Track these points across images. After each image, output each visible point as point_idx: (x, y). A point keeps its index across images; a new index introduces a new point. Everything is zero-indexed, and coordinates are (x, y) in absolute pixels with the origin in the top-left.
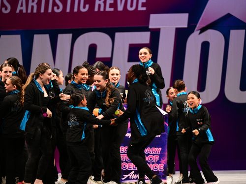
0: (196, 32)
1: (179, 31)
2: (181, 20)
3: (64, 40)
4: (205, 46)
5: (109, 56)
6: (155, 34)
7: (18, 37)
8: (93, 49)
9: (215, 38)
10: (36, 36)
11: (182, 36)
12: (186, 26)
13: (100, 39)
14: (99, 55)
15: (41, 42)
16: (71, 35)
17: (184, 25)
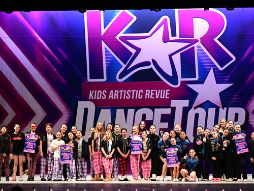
0: (193, 109)
1: (184, 108)
2: (186, 103)
3: (131, 112)
4: (197, 115)
5: (152, 119)
6: (173, 109)
7: (110, 110)
8: (144, 116)
9: (201, 111)
10: (117, 110)
11: (186, 111)
12: (188, 106)
13: (148, 111)
14: (147, 119)
15: (120, 112)
16: (134, 109)
17: (187, 105)
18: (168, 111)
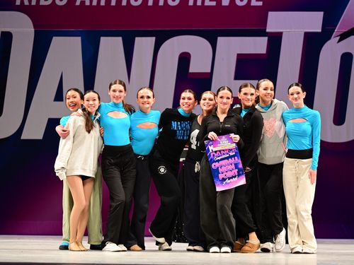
0: (334, 40)
5: (209, 70)
12: (320, 30)
13: (196, 46)
16: (153, 39)
17: (317, 28)
18: (257, 45)
